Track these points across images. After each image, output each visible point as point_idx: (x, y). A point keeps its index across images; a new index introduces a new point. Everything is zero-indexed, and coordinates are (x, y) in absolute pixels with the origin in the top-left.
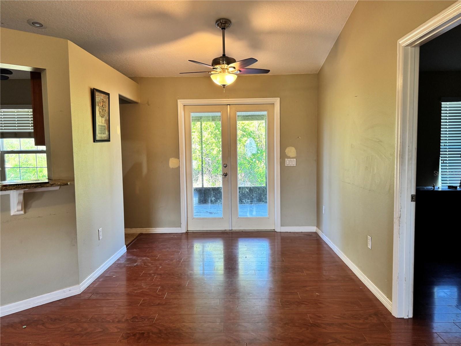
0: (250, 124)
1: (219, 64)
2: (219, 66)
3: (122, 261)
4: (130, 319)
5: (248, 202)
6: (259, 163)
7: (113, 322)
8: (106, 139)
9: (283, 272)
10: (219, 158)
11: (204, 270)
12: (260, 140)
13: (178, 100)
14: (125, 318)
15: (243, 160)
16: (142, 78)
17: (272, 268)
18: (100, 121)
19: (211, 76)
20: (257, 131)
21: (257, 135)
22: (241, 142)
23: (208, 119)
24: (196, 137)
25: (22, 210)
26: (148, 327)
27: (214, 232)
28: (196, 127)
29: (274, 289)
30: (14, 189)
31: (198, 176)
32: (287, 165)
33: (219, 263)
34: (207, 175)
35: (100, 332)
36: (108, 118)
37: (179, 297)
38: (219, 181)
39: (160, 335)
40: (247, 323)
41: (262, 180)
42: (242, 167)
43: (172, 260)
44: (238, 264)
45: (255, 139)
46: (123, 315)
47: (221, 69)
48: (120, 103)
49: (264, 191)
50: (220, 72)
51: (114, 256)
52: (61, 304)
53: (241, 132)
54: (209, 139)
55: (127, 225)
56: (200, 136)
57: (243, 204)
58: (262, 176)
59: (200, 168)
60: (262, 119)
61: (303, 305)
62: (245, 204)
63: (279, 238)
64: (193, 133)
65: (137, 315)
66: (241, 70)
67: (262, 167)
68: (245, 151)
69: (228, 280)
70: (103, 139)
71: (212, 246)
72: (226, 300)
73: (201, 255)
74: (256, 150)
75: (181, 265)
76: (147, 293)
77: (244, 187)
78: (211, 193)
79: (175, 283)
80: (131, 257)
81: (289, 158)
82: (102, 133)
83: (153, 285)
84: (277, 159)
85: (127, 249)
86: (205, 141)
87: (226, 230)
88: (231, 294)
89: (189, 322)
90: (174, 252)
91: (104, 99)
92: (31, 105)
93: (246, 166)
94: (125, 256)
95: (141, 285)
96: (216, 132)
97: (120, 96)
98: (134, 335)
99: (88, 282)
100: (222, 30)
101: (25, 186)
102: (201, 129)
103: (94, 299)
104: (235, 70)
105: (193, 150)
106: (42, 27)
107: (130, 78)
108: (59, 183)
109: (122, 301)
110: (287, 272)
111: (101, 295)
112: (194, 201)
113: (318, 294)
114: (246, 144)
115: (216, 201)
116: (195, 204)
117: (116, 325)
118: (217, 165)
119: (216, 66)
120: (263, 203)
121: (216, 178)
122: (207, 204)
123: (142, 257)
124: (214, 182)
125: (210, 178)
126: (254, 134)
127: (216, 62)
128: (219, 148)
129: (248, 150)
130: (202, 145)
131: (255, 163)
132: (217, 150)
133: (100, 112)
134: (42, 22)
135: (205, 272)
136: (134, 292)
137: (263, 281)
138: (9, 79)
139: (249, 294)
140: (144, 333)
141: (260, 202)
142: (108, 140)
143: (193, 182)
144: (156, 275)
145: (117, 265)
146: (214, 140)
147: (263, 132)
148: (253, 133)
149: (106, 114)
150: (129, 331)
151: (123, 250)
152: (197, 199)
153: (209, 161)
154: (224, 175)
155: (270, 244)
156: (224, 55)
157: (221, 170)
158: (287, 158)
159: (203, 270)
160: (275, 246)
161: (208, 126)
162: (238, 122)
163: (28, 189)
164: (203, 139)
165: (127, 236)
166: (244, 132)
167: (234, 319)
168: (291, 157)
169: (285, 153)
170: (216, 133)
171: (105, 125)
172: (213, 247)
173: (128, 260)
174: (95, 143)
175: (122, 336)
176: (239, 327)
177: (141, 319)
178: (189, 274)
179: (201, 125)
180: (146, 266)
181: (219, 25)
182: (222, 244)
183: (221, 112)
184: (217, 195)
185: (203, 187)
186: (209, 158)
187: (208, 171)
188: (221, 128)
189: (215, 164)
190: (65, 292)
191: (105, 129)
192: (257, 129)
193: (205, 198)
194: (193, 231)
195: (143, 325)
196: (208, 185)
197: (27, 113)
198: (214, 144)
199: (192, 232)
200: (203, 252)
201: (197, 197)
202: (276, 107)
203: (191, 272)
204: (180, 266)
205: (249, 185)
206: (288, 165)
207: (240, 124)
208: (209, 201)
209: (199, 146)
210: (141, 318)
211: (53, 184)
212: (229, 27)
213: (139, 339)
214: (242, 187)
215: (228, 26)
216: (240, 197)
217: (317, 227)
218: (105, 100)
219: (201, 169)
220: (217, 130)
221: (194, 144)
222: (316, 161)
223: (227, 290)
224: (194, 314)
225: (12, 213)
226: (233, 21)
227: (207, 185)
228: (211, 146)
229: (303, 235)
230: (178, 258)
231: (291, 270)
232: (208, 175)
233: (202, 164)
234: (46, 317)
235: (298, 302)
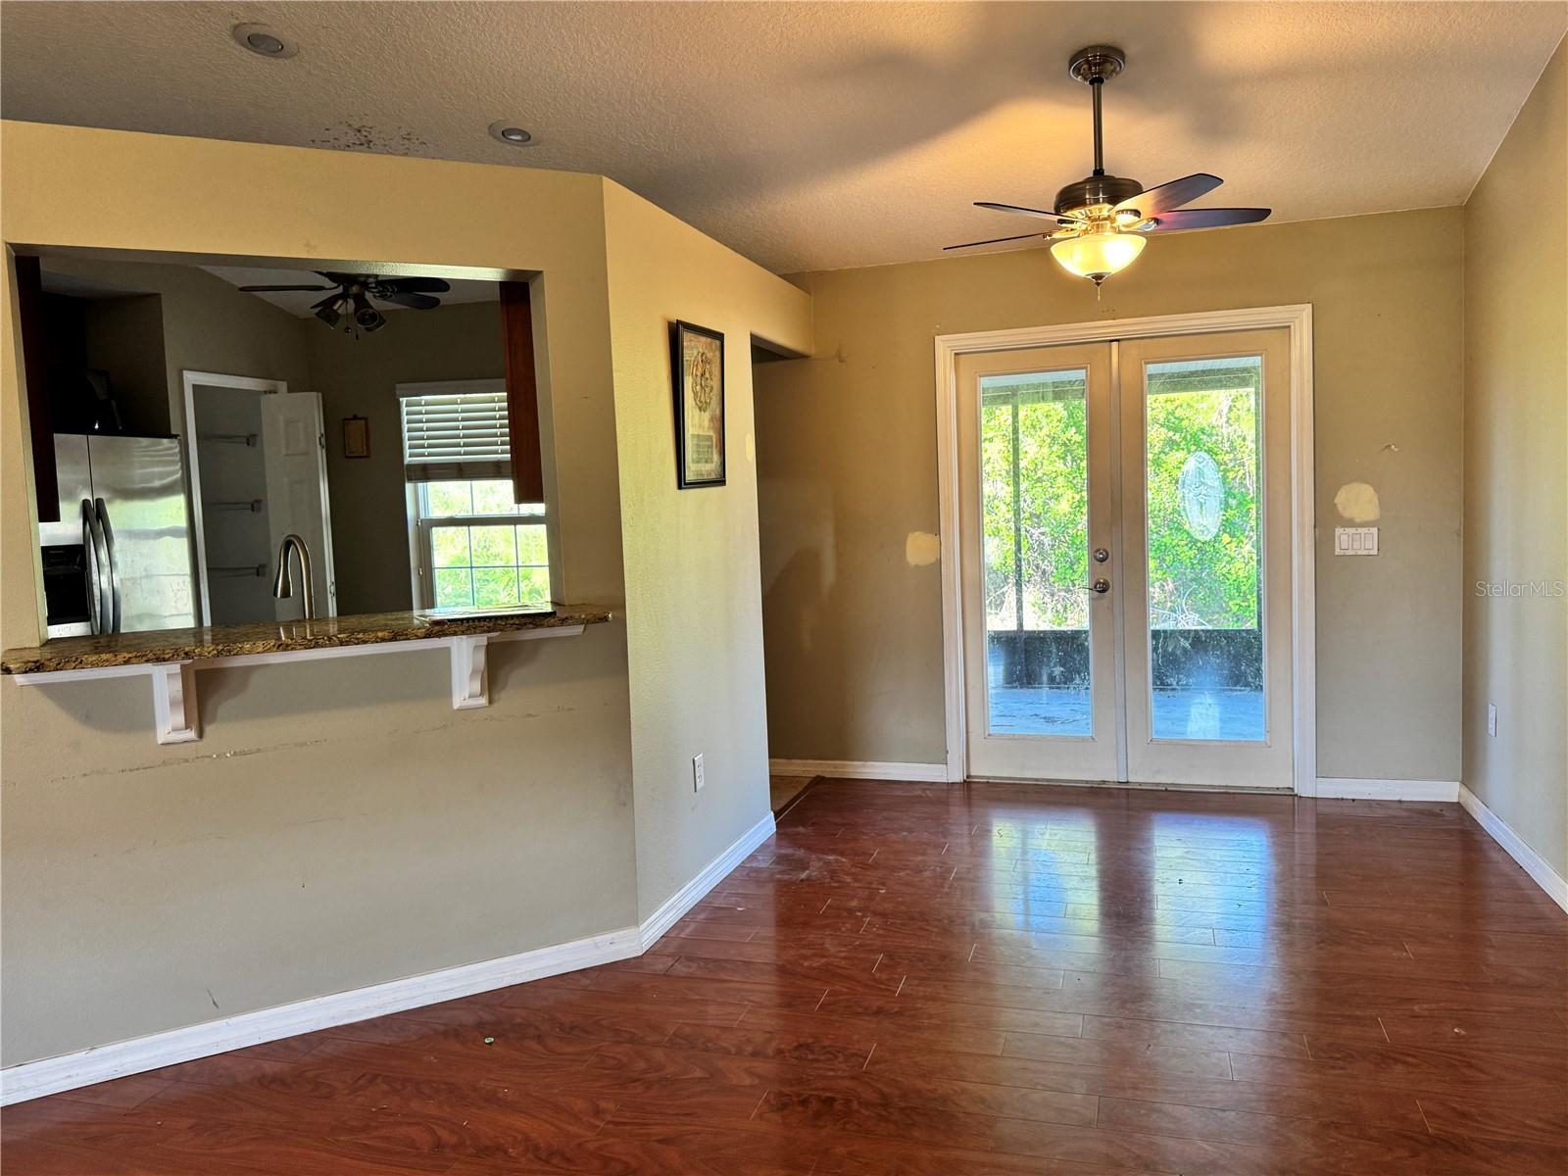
0: (1197, 402)
1: (1081, 203)
2: (1082, 211)
3: (763, 860)
4: (789, 1051)
5: (1187, 685)
6: (1231, 541)
7: (739, 1052)
8: (713, 476)
9: (1322, 942)
10: (1079, 527)
11: (1027, 913)
12: (1235, 460)
13: (936, 337)
14: (774, 1044)
15: (1168, 532)
16: (821, 274)
17: (1279, 924)
18: (696, 422)
19: (1054, 250)
20: (1225, 425)
21: (1226, 439)
22: (1162, 470)
23: (1039, 395)
24: (996, 456)
25: (482, 694)
26: (847, 1083)
27: (1060, 786)
28: (997, 422)
29: (1288, 1001)
30: (463, 633)
31: (1004, 589)
32: (1342, 553)
33: (1080, 893)
34: (1035, 586)
35: (700, 1080)
36: (718, 412)
37: (945, 996)
38: (1077, 610)
39: (884, 1113)
40: (1182, 1107)
41: (1243, 604)
42: (1164, 560)
43: (919, 871)
44: (1150, 901)
45: (1217, 455)
46: (768, 1035)
47: (1088, 222)
48: (754, 361)
49: (1249, 647)
50: (1086, 232)
51: (738, 842)
52: (588, 982)
53: (1165, 430)
54: (1042, 463)
55: (778, 747)
56: (1011, 450)
57: (1170, 693)
58: (1243, 588)
59: (1011, 562)
60: (1244, 382)
61: (1399, 1068)
62: (1175, 693)
63: (1310, 819)
64: (987, 442)
65: (810, 1041)
66: (1159, 217)
67: (1242, 559)
68: (1178, 500)
69: (1113, 953)
70: (706, 477)
71: (1055, 834)
72: (1107, 1020)
73: (1017, 860)
74: (1222, 496)
75: (950, 888)
76: (839, 971)
77: (1173, 632)
78: (1051, 652)
79: (930, 947)
80: (789, 851)
81: (1350, 523)
82: (701, 459)
83: (860, 945)
84: (1302, 526)
85: (777, 824)
86: (1027, 469)
87: (1104, 782)
88: (1123, 1003)
89: (979, 1080)
90: (925, 843)
91: (706, 351)
92: (504, 380)
93: (1182, 555)
94: (772, 848)
95: (823, 944)
96: (1068, 435)
97: (754, 338)
98: (804, 1102)
99: (664, 920)
100: (1091, 87)
101: (491, 624)
102: (1015, 431)
103: (682, 974)
104: (1137, 219)
105: (985, 503)
106: (528, 143)
107: (784, 277)
108: (583, 616)
109: (763, 988)
110: (1340, 944)
111: (702, 964)
112: (991, 678)
113: (1463, 1032)
114: (1180, 475)
115: (1067, 679)
116: (993, 688)
117: (747, 1065)
118: (1071, 553)
119: (1069, 213)
120: (1248, 689)
121: (1068, 596)
122: (1035, 688)
123: (824, 852)
124: (1062, 611)
125: (1047, 599)
126: (1214, 439)
127: (1070, 198)
128: (1078, 493)
129: (1191, 495)
130: (1017, 484)
131: (1216, 545)
132: (1073, 498)
133: (695, 394)
134: (528, 127)
135: (1032, 919)
136: (802, 965)
137: (1242, 967)
138: (441, 303)
139: (1189, 1007)
140: (833, 1100)
141: (1236, 685)
142: (720, 481)
143: (988, 610)
144: (869, 914)
145: (746, 874)
146: (1062, 466)
147: (1247, 427)
148: (1210, 435)
149: (714, 398)
150: (789, 1089)
151: (767, 826)
152: (1001, 669)
153: (1042, 538)
154: (1095, 587)
155: (1272, 840)
156: (1099, 172)
157: (1087, 568)
158: (1343, 527)
159: (1025, 914)
160: (1293, 847)
161: (1040, 417)
162: (1150, 399)
163: (498, 634)
164: (1022, 464)
165: (777, 782)
166: (1176, 430)
167: (1136, 1089)
168: (1358, 520)
169: (1335, 505)
170: (1070, 441)
171: (711, 433)
172: (1057, 838)
173: (781, 859)
174: (683, 491)
175: (767, 1101)
176: (1155, 1116)
177: (824, 1054)
178: (977, 924)
179: (1015, 416)
180: (836, 885)
181: (1082, 71)
182: (1093, 829)
183: (1086, 368)
184: (1071, 657)
185: (1022, 631)
186: (1042, 530)
187: (1040, 573)
188: (1085, 423)
189: (1064, 548)
190: (598, 948)
191: (710, 447)
192: (1224, 419)
193: (1027, 669)
194: (989, 778)
195: (831, 1073)
196: (1040, 622)
197: (490, 405)
198: (1060, 479)
199: (983, 783)
200: (1024, 852)
201: (1002, 662)
202: (1298, 338)
203: (983, 915)
204: (947, 893)
205: (1191, 622)
206: (1348, 553)
207: (1157, 405)
208: (1045, 678)
209: (1006, 487)
210: (824, 1051)
211: (567, 618)
212: (1117, 73)
213: (818, 1115)
214: (1165, 632)
215: (1114, 71)
216: (1157, 669)
217: (1464, 783)
218: (709, 355)
219: (1014, 567)
220: (1074, 429)
221: (991, 482)
222: (1459, 535)
223: (1110, 990)
224: (995, 1056)
225: (458, 701)
226: (1131, 50)
227: (1035, 622)
228: (1051, 487)
229: (1404, 814)
230: (941, 867)
231: (1355, 936)
232: (1038, 586)
233: (1019, 550)
234: (546, 1017)
235: (1381, 1055)
